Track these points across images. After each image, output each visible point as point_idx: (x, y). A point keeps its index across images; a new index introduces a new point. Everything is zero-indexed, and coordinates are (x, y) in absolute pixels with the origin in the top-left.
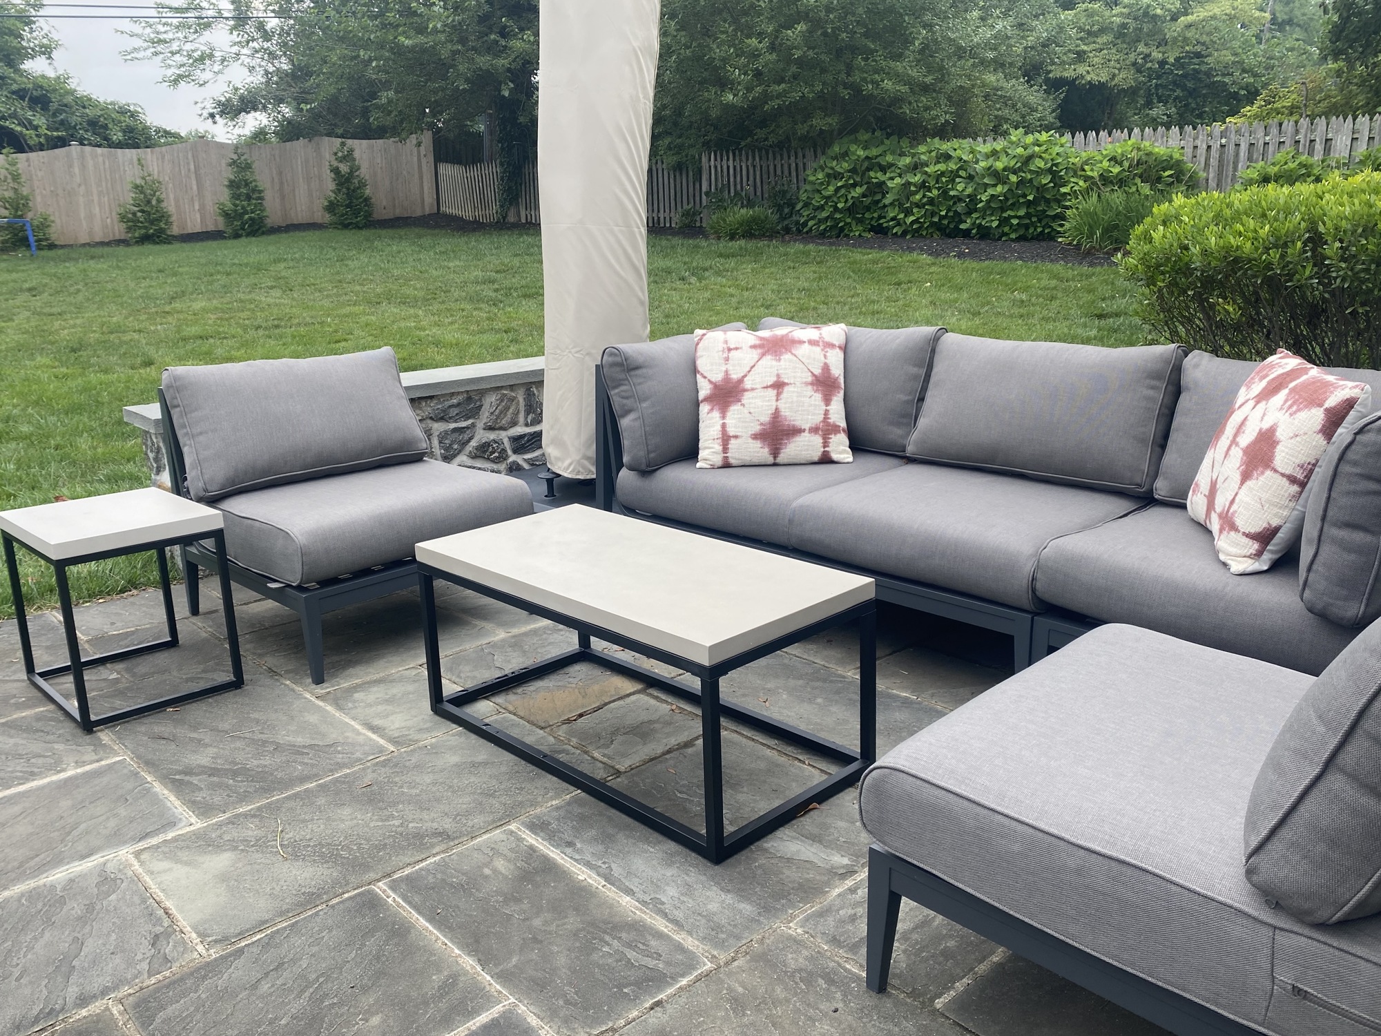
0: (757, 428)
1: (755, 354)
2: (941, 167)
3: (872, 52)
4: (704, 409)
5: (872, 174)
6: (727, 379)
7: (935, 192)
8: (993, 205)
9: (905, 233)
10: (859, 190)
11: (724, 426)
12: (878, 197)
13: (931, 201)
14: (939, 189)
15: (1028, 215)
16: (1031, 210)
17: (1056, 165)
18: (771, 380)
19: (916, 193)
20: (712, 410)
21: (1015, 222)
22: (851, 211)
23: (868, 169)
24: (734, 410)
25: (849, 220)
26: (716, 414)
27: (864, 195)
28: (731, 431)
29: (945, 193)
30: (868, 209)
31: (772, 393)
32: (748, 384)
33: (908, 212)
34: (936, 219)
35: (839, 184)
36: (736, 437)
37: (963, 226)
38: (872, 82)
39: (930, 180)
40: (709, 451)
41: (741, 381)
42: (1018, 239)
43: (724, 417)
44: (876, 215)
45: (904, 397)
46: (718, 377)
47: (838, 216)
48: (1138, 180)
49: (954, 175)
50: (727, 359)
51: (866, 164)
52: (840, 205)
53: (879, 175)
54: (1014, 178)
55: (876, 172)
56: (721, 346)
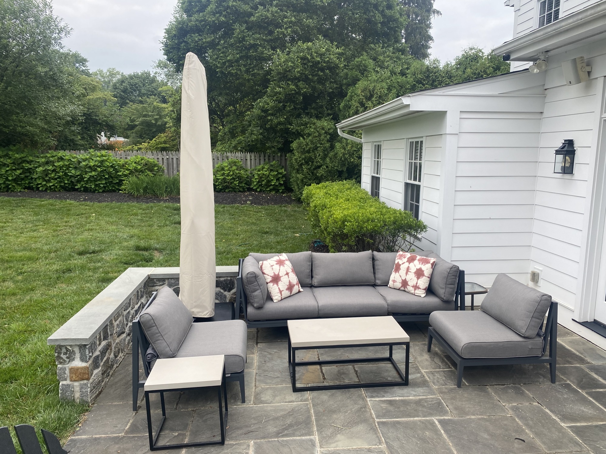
0: (286, 287)
1: (278, 266)
2: (61, 163)
3: (18, 113)
4: (270, 285)
5: (24, 165)
6: (275, 275)
7: (61, 173)
8: (91, 179)
9: (46, 190)
10: (19, 172)
11: (279, 288)
12: (28, 174)
13: (59, 177)
14: (63, 172)
15: (106, 183)
16: (107, 181)
17: (113, 164)
18: (285, 273)
19: (51, 174)
20: (274, 284)
21: (102, 186)
22: (14, 180)
23: (21, 163)
24: (280, 283)
25: (14, 184)
26: (275, 285)
27: (21, 174)
28: (281, 289)
29: (66, 174)
30: (23, 179)
31: (287, 276)
32: (281, 275)
33: (49, 181)
34: (63, 184)
35: (8, 169)
36: (283, 291)
37: (76, 187)
38: (20, 126)
39: (57, 168)
40: (276, 297)
41: (278, 274)
42: (104, 192)
43: (278, 286)
44: (27, 182)
46: (272, 275)
47: (7, 182)
48: (147, 171)
49: (68, 167)
50: (272, 269)
51: (20, 161)
52: (10, 178)
53: (27, 165)
54: (99, 169)
55: (26, 164)
56: (269, 266)
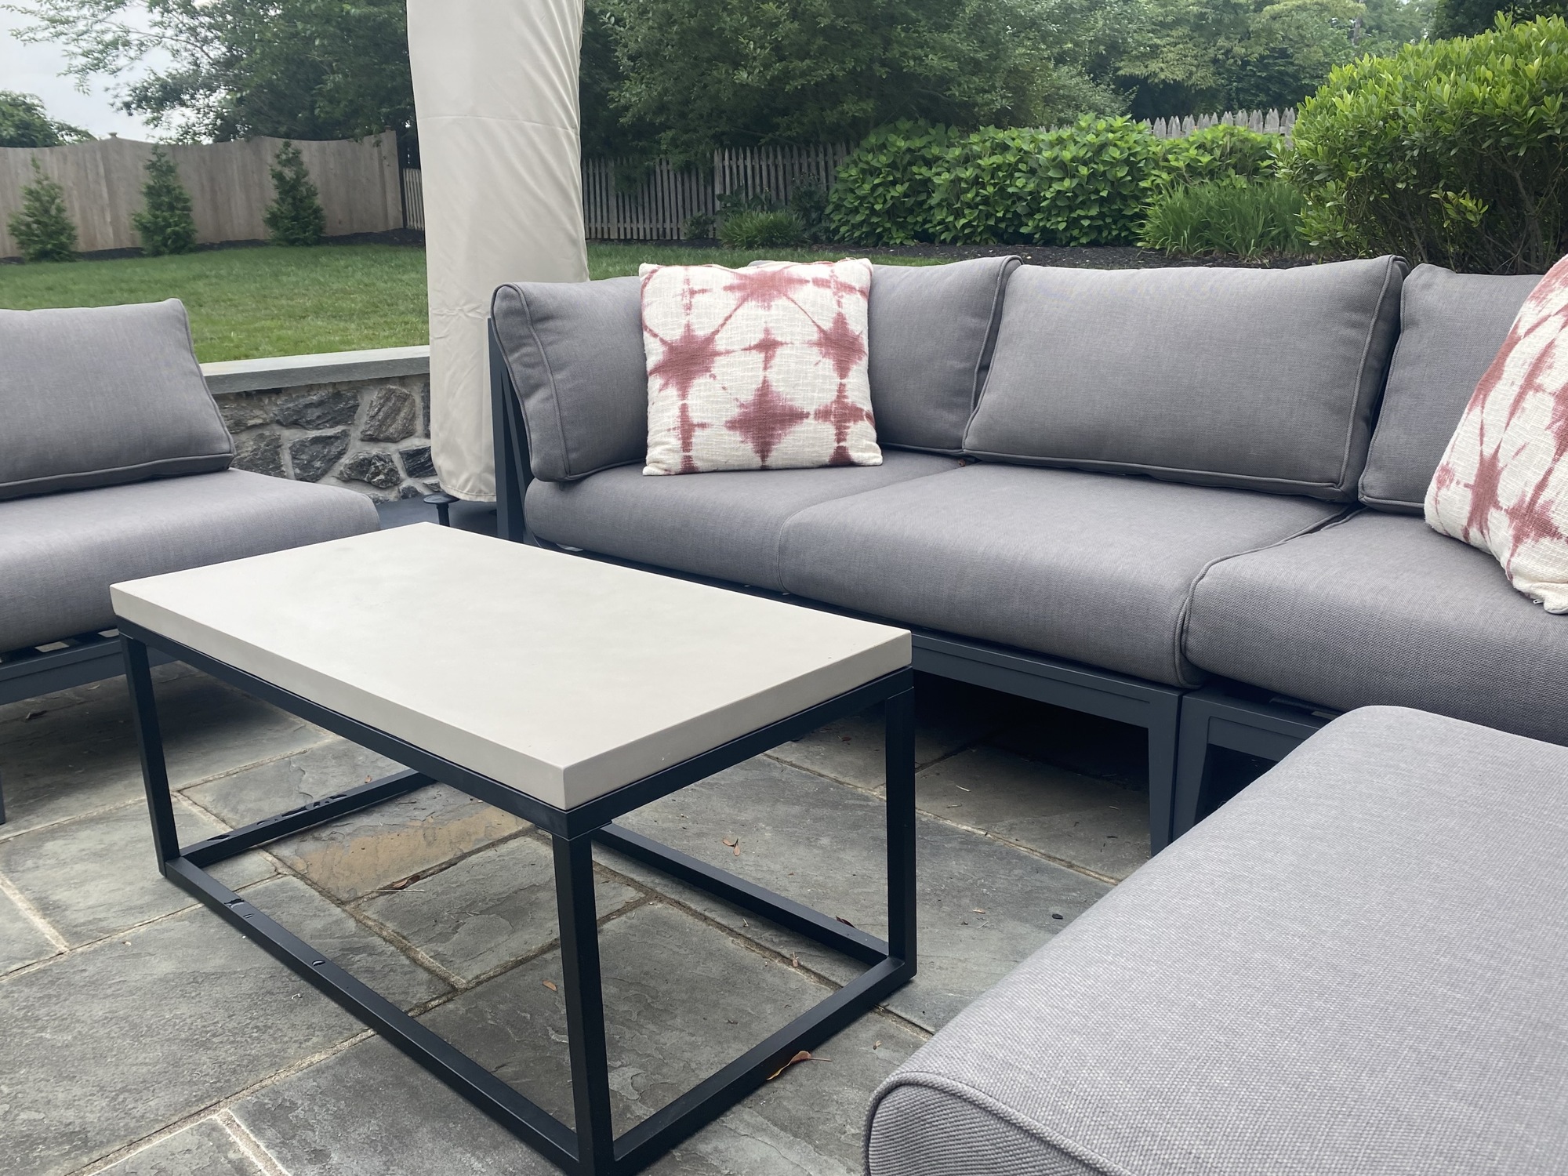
0: (735, 412)
1: (732, 299)
2: (997, 159)
3: (914, 22)
4: (655, 383)
5: (915, 169)
6: (689, 336)
7: (991, 189)
8: (1059, 203)
9: (955, 240)
10: (900, 189)
11: (684, 409)
12: (923, 197)
13: (986, 201)
14: (994, 185)
15: (1101, 215)
16: (1105, 210)
17: (1134, 155)
18: (757, 337)
19: (967, 191)
20: (665, 385)
21: (1086, 223)
22: (891, 213)
23: (911, 164)
24: (700, 386)
25: (888, 225)
26: (672, 392)
27: (906, 195)
28: (695, 417)
29: (1002, 190)
30: (911, 211)
31: (758, 357)
32: (720, 344)
33: (958, 214)
34: (991, 222)
35: (876, 181)
36: (703, 426)
37: (1024, 230)
38: (915, 59)
39: (984, 175)
40: (663, 448)
41: (710, 339)
42: (1090, 245)
43: (684, 396)
44: (920, 219)
45: (959, 365)
46: (675, 334)
47: (875, 220)
48: (1232, 172)
49: (1013, 169)
50: (689, 307)
51: (908, 157)
52: (878, 207)
53: (924, 170)
54: (1084, 171)
55: (920, 167)
56: (680, 287)
